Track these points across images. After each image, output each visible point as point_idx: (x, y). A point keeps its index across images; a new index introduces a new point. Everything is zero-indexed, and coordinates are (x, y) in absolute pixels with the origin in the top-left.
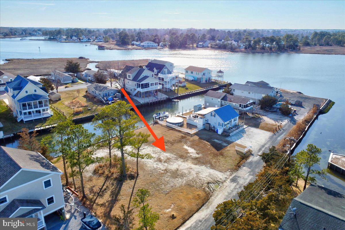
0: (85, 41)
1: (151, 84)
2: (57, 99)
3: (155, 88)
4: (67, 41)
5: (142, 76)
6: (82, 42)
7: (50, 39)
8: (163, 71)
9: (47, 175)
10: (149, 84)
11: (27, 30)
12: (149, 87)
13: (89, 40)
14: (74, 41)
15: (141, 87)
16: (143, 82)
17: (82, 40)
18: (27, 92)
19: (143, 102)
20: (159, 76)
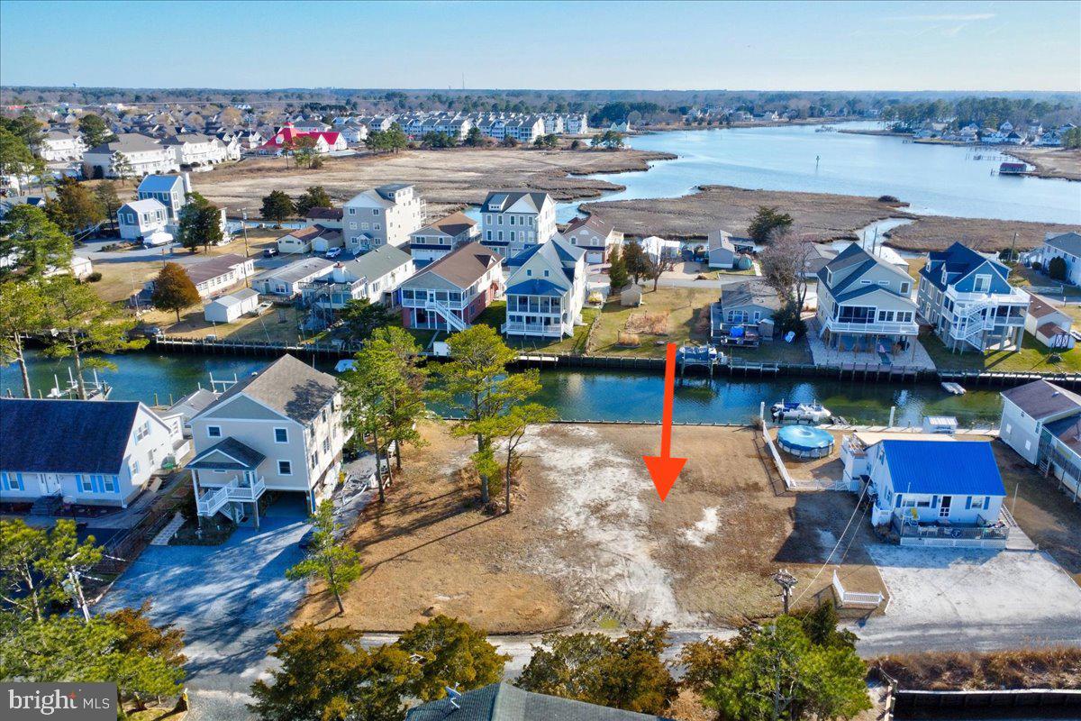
0: (998, 140)
1: (882, 314)
2: (631, 304)
3: (885, 328)
4: (935, 140)
5: (859, 283)
6: (986, 144)
7: (897, 131)
8: (972, 278)
9: (272, 418)
10: (872, 314)
11: (860, 101)
12: (871, 321)
13: (1012, 140)
14: (960, 140)
15: (838, 318)
16: (853, 303)
17: (985, 139)
18: (529, 273)
19: (823, 364)
20: (946, 294)
